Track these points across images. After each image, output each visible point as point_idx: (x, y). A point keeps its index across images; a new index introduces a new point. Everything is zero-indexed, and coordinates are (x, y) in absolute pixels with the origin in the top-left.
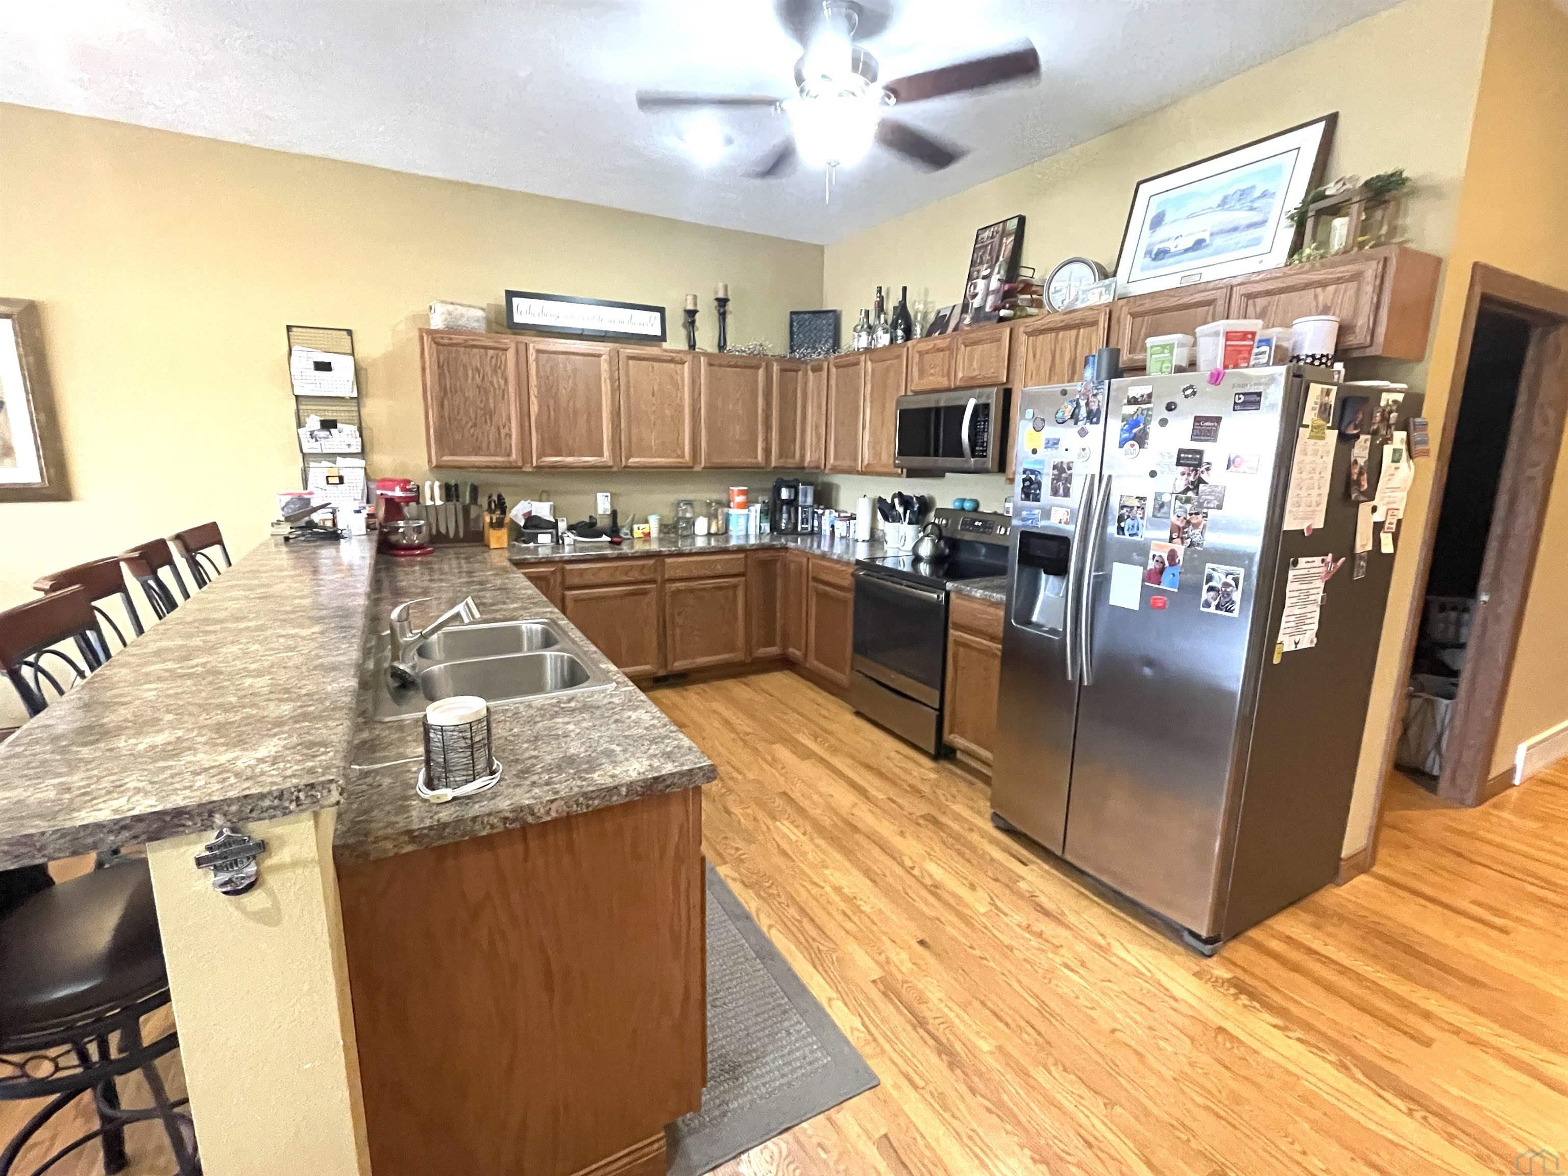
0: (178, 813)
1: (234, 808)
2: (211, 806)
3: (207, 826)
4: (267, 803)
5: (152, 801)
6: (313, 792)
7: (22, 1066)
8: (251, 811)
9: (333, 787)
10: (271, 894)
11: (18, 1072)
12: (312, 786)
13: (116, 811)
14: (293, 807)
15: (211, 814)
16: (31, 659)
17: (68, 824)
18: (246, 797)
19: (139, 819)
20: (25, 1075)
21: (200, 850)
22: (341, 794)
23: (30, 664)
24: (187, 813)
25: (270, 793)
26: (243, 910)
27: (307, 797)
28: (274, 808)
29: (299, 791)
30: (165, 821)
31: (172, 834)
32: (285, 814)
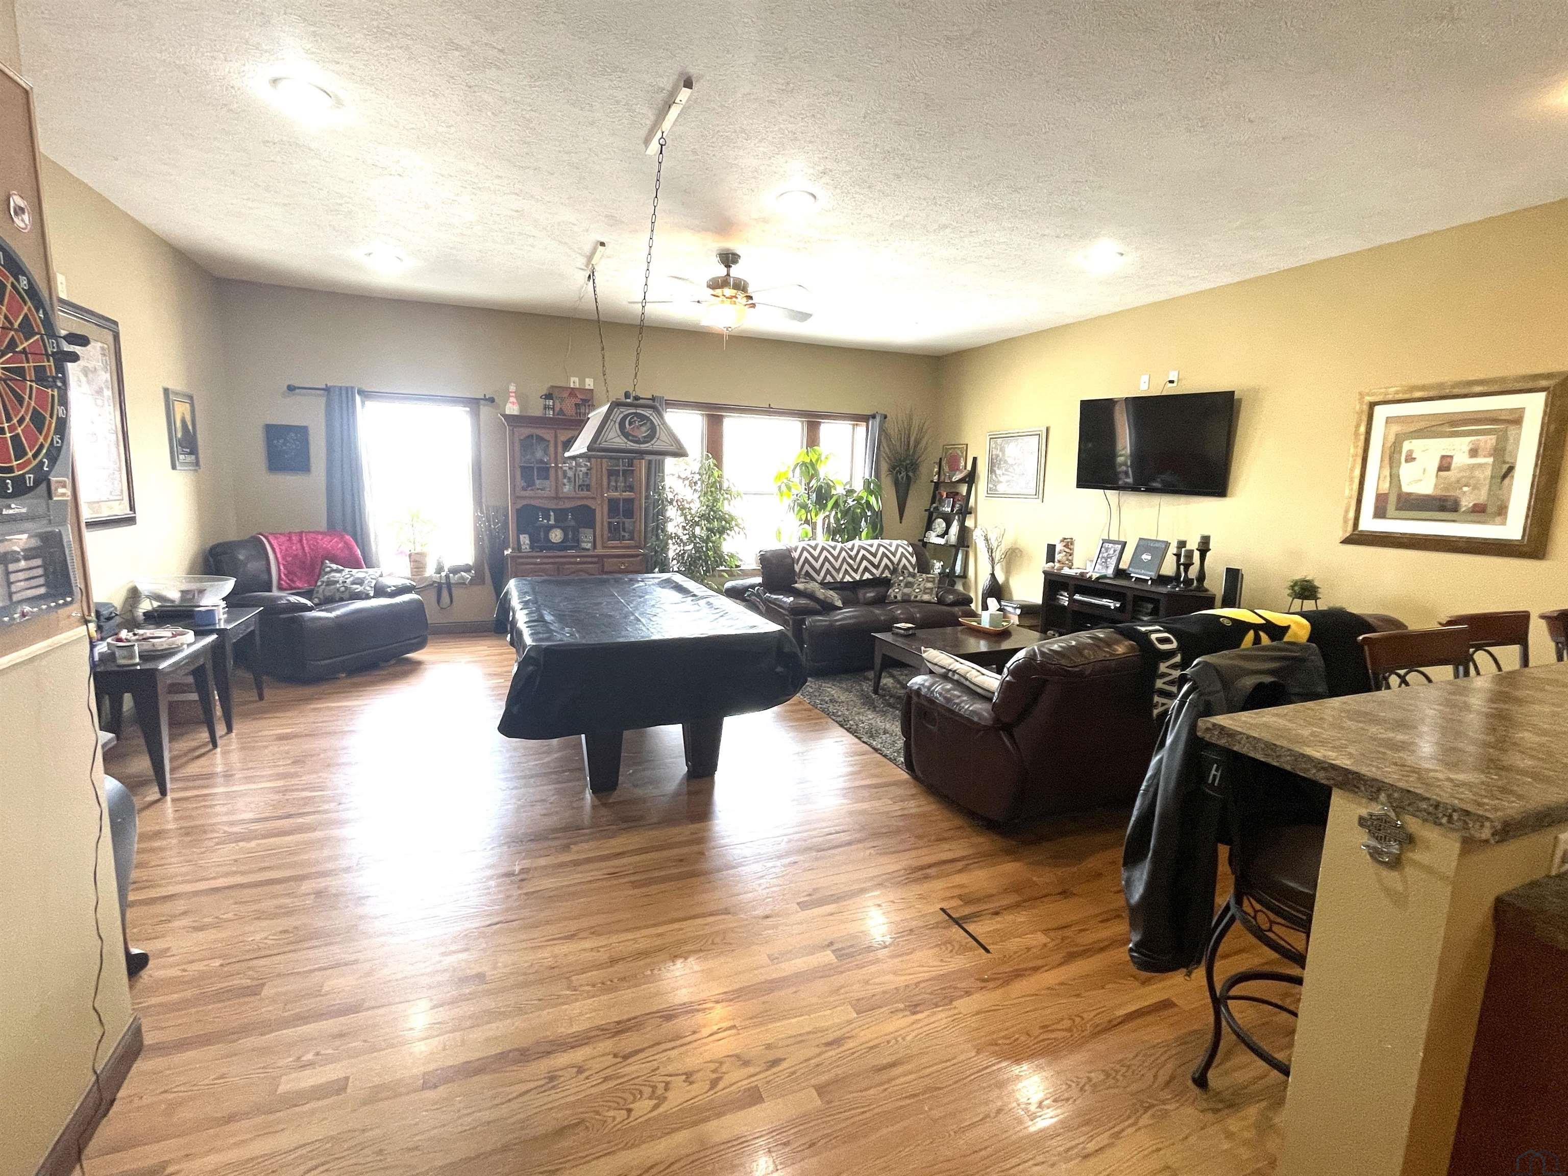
0: (1358, 776)
1: (1396, 795)
2: (1381, 784)
3: (1373, 798)
4: (1424, 805)
5: (1348, 762)
6: (1466, 819)
7: (1256, 911)
8: (1409, 805)
9: (1487, 824)
10: (1405, 881)
11: (1252, 914)
12: (1467, 813)
13: (1325, 756)
14: (1444, 820)
15: (1379, 790)
16: (1402, 672)
17: (1297, 749)
18: (1409, 791)
19: (1334, 767)
20: (1255, 918)
21: (1364, 812)
22: (1493, 835)
23: (1399, 675)
24: (1363, 780)
25: (1429, 799)
26: (1380, 881)
27: (1459, 819)
28: (1429, 813)
29: (1454, 811)
30: (1348, 779)
31: (1349, 791)
32: (1435, 823)
